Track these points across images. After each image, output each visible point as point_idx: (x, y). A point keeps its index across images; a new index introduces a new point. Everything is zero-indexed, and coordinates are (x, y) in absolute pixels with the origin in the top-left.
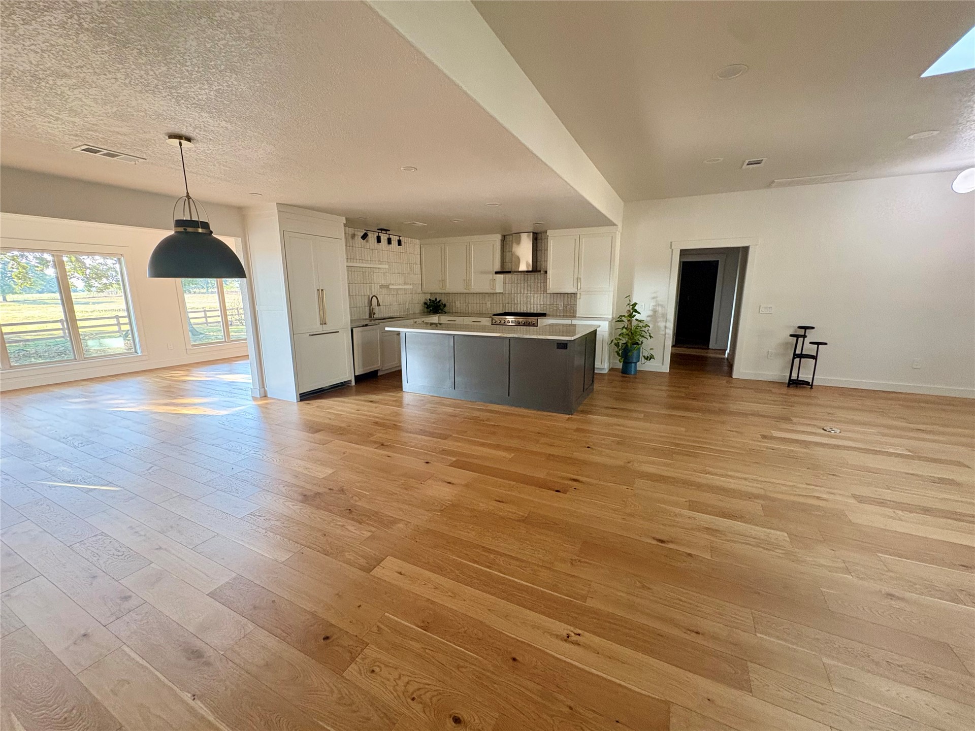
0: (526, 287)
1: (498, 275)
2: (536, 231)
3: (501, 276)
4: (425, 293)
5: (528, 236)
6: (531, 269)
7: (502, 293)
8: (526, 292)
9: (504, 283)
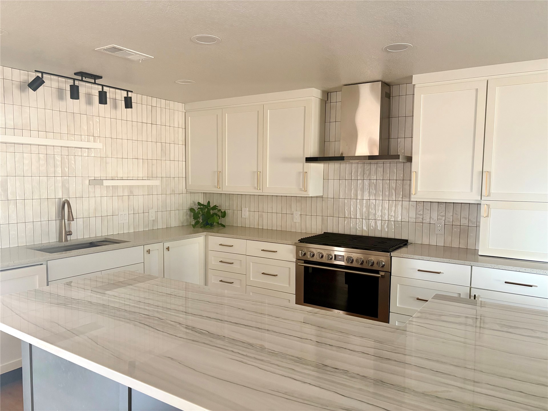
0: (366, 187)
1: (313, 165)
2: (387, 80)
3: (319, 166)
4: (191, 193)
5: (372, 90)
6: (377, 153)
7: (322, 197)
8: (366, 197)
9: (326, 178)
